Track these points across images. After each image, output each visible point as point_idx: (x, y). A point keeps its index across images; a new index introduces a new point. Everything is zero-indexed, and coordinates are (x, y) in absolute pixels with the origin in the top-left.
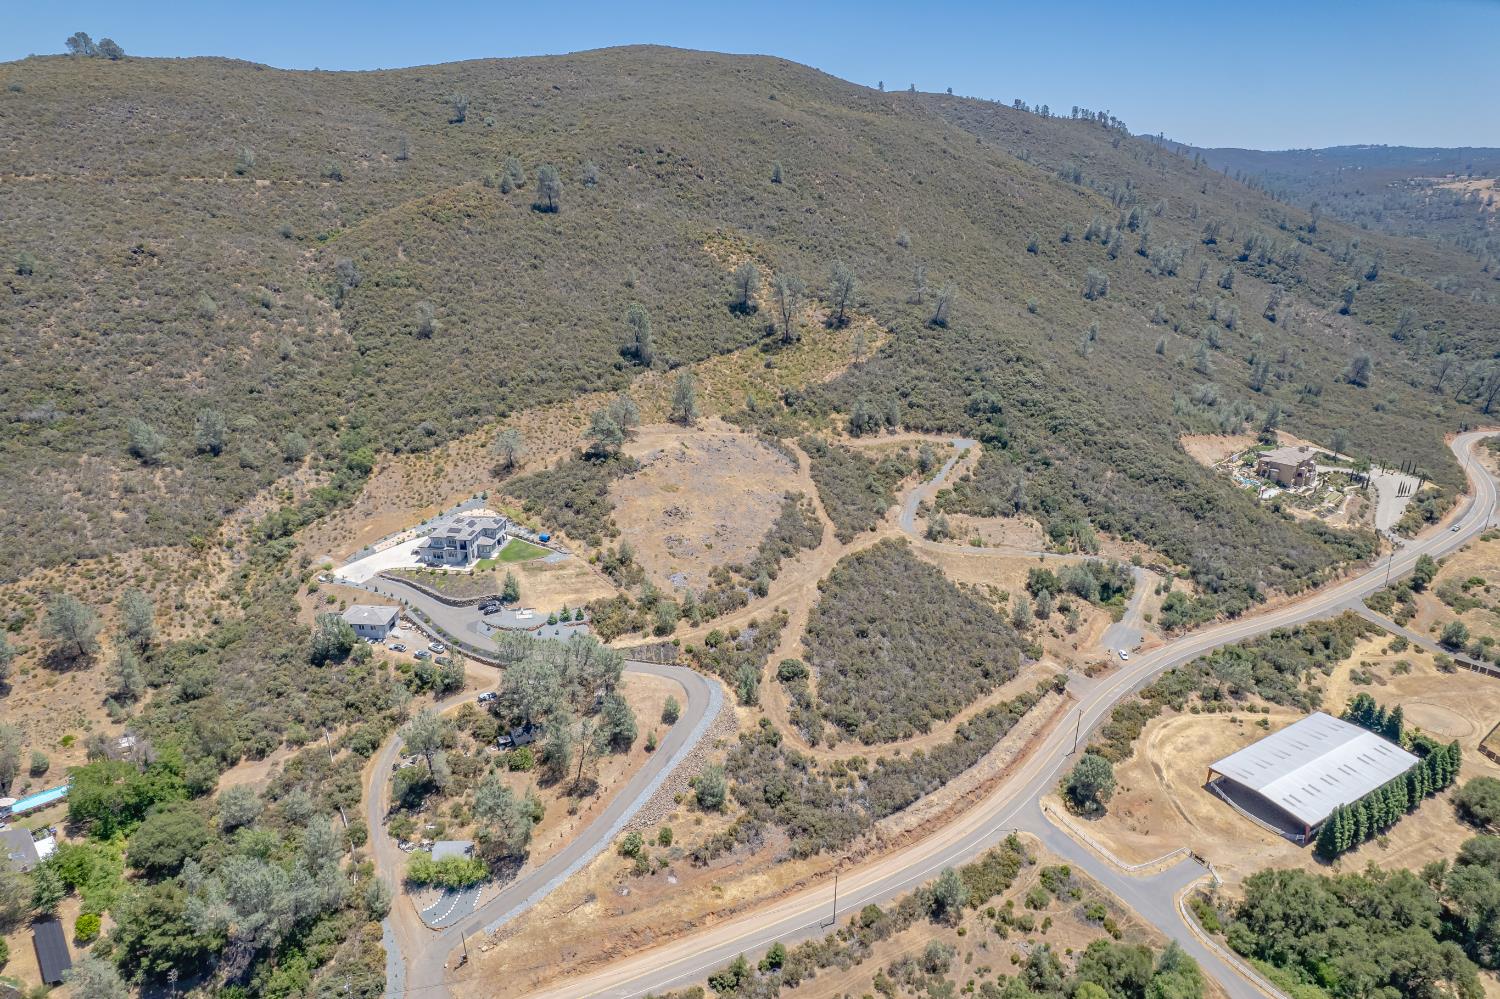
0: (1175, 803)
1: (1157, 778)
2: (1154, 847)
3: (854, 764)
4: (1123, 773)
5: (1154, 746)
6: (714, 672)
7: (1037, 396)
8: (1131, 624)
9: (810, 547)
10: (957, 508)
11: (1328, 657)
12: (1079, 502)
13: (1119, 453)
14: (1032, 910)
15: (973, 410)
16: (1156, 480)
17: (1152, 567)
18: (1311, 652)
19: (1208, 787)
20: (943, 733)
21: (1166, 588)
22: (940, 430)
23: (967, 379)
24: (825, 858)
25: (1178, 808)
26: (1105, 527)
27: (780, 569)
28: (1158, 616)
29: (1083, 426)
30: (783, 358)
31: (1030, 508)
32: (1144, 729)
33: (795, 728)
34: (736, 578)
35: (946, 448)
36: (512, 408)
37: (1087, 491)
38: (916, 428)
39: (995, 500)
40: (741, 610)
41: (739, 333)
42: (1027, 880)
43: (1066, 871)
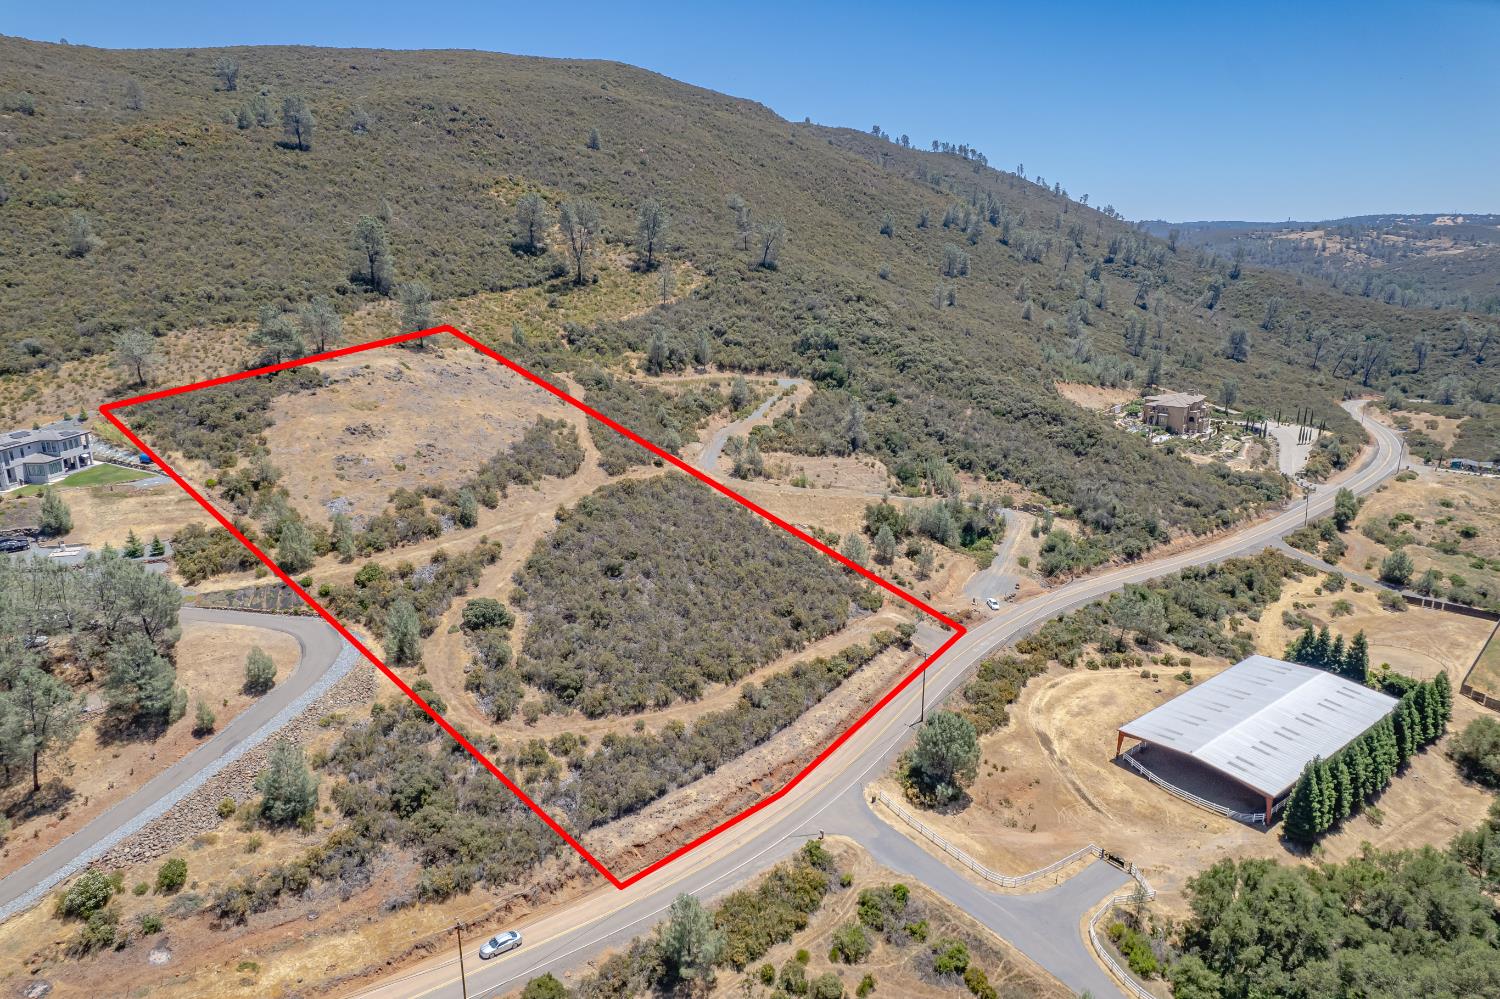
0: (1074, 784)
1: (1046, 752)
2: (1045, 849)
3: (562, 746)
4: (996, 749)
5: (1038, 711)
6: (358, 622)
7: (881, 333)
8: (1002, 570)
9: (559, 475)
10: (776, 445)
11: (1254, 600)
12: (933, 441)
13: (978, 390)
14: (841, 965)
15: (804, 346)
16: (1025, 416)
17: (1026, 508)
18: (1232, 593)
19: (1119, 761)
20: (721, 699)
21: (1045, 530)
22: (762, 369)
23: (798, 318)
24: (482, 899)
25: (1078, 790)
26: (967, 466)
27: (505, 496)
28: (1035, 562)
29: (936, 362)
30: (575, 297)
31: (870, 446)
32: (1023, 690)
33: (472, 696)
34: (429, 504)
35: (768, 386)
36: (171, 326)
37: (942, 428)
38: (732, 367)
39: (825, 436)
40: (426, 541)
41: (519, 271)
42: (837, 913)
43: (901, 894)
